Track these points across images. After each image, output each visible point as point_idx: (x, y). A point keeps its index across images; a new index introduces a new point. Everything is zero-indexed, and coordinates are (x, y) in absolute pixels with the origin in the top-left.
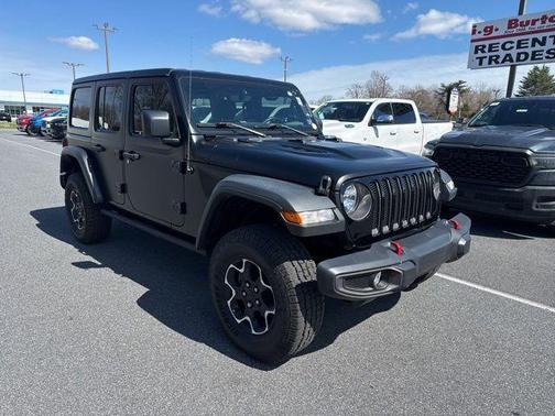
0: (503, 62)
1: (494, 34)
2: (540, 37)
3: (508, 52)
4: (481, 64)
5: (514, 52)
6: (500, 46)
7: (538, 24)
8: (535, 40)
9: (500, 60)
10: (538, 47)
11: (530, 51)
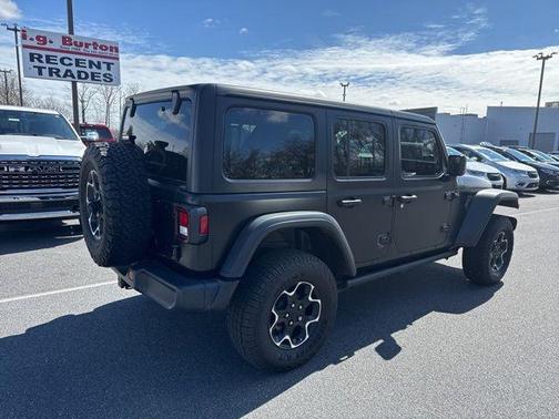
0: (65, 76)
1: (48, 45)
2: (95, 60)
3: (69, 68)
4: (40, 73)
5: (74, 70)
6: (58, 59)
7: (91, 48)
8: (91, 63)
9: (62, 74)
10: (94, 69)
11: (88, 71)
